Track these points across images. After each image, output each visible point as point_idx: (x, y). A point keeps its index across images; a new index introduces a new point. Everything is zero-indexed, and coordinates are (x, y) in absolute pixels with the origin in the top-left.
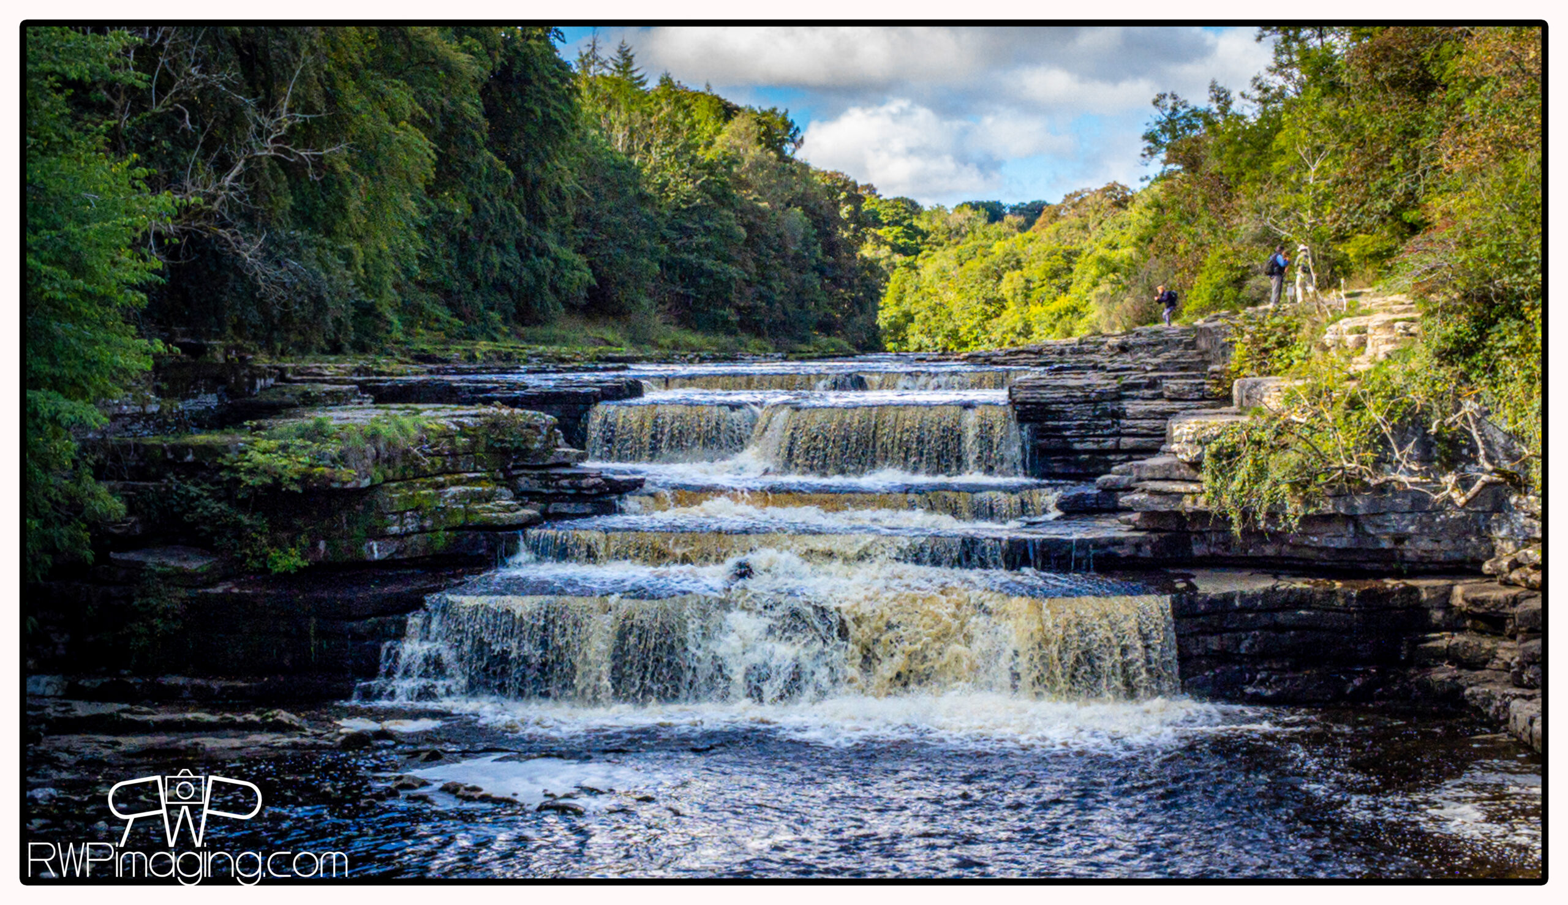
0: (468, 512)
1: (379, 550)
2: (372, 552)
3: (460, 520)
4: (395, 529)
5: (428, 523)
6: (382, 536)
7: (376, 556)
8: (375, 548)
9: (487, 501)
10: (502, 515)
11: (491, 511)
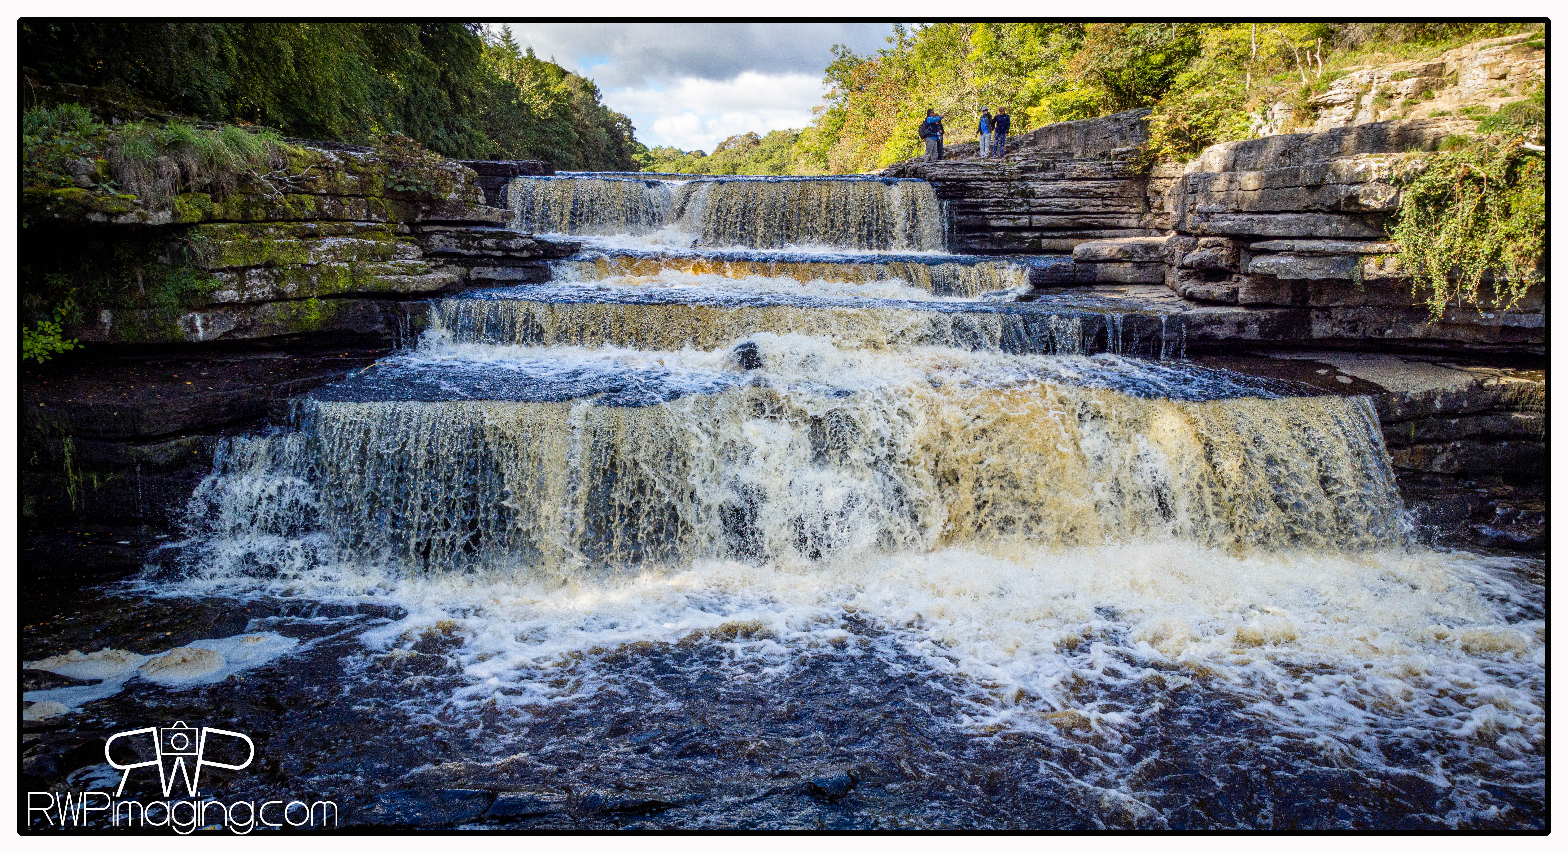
0: (355, 274)
1: (205, 326)
2: (194, 330)
3: (344, 284)
4: (229, 294)
5: (289, 288)
6: (209, 305)
7: (201, 334)
8: (199, 323)
9: (384, 259)
10: (405, 279)
11: (389, 273)
